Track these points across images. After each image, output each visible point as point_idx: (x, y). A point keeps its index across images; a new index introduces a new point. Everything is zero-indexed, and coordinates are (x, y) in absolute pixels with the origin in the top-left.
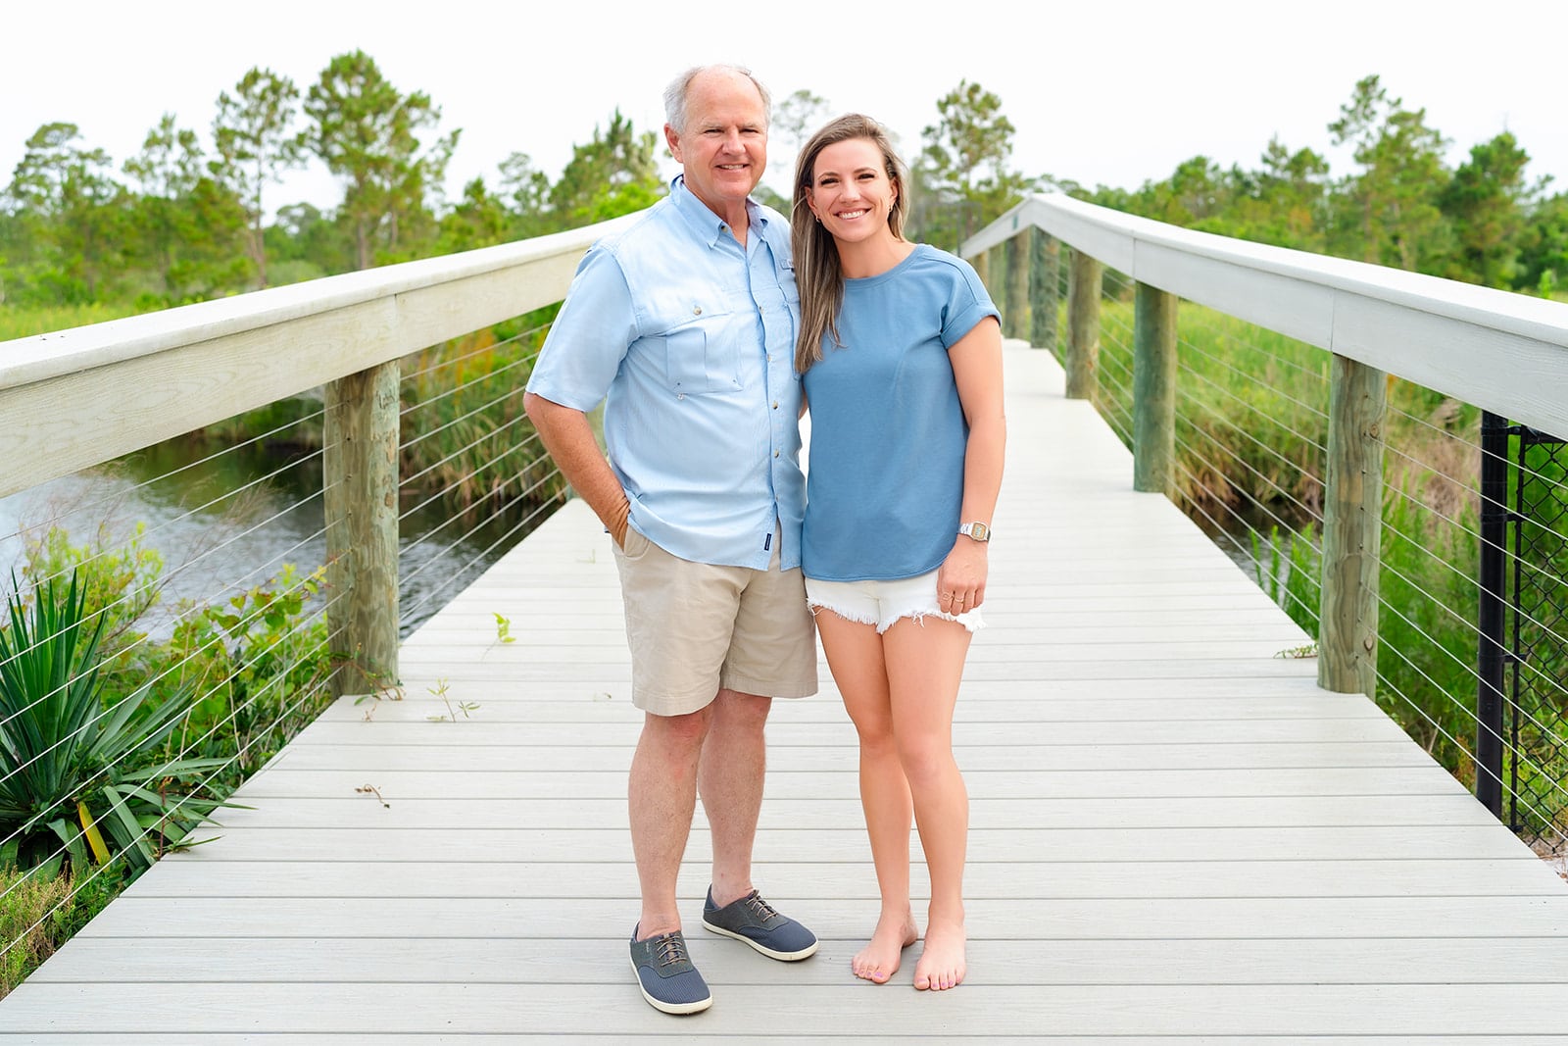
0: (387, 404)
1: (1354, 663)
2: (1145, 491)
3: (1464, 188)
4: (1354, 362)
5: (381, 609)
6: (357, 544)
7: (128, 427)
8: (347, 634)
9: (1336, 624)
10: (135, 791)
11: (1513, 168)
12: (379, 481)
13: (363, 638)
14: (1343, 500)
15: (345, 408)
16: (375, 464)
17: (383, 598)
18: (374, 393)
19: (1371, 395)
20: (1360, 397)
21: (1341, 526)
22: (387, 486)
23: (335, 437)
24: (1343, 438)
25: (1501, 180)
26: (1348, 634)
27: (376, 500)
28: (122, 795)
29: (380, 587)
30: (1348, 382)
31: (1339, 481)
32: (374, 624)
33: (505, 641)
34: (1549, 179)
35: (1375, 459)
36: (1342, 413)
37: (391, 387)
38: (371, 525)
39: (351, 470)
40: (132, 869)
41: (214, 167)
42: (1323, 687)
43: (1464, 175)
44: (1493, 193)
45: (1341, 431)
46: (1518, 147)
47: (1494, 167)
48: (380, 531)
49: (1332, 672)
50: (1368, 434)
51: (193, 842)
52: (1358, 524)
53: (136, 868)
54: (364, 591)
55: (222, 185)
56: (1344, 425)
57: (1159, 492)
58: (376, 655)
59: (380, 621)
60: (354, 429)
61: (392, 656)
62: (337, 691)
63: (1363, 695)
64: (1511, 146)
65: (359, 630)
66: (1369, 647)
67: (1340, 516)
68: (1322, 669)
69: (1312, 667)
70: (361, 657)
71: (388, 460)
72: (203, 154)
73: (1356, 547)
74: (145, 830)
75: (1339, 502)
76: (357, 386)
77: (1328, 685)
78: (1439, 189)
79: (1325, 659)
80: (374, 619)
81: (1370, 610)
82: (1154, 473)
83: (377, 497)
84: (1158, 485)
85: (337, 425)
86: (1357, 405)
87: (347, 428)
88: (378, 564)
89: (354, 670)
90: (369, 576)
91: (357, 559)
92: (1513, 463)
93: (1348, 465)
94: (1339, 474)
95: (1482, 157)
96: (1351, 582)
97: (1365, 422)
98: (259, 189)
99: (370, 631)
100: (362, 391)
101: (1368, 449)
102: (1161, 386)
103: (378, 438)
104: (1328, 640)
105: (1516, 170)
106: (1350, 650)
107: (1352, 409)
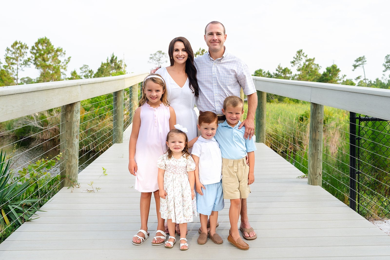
0: (77, 113)
1: (317, 178)
2: (259, 142)
3: (325, 78)
4: (316, 104)
5: (75, 165)
6: (69, 148)
7: (24, 110)
8: (65, 171)
9: (312, 168)
10: (16, 207)
11: (336, 73)
12: (75, 132)
13: (69, 172)
14: (314, 138)
15: (67, 113)
16: (74, 127)
17: (75, 162)
18: (74, 110)
19: (320, 112)
20: (318, 113)
21: (313, 144)
22: (77, 133)
23: (64, 121)
24: (314, 123)
25: (334, 76)
26: (315, 171)
27: (74, 137)
28: (13, 207)
29: (74, 159)
30: (315, 109)
31: (313, 133)
32: (72, 169)
33: (105, 175)
34: (345, 76)
35: (321, 128)
36: (313, 117)
37: (78, 108)
38: (73, 143)
39: (68, 129)
40: (16, 226)
41: (5, 67)
42: (309, 184)
43: (325, 74)
44: (332, 79)
45: (313, 121)
46: (337, 68)
47: (332, 73)
48: (75, 145)
49: (311, 180)
50: (320, 122)
51: (32, 219)
52: (318, 144)
53: (17, 226)
54: (70, 160)
55: (7, 71)
56: (314, 120)
57: (262, 143)
58: (73, 177)
59: (74, 167)
60: (69, 118)
61: (77, 177)
62: (62, 186)
63: (319, 186)
64: (336, 67)
65: (68, 170)
66: (320, 174)
67: (313, 142)
68: (309, 180)
69: (307, 180)
70: (69, 177)
71: (77, 127)
72: (2, 63)
73: (317, 150)
74: (19, 216)
75: (313, 138)
76: (70, 108)
77: (310, 184)
78: (319, 78)
79: (310, 177)
80: (73, 167)
81: (320, 165)
82: (261, 138)
83: (74, 136)
84: (262, 141)
85: (65, 117)
86: (317, 115)
87: (67, 118)
88: (74, 153)
89: (67, 180)
90: (72, 156)
91: (69, 152)
92: (357, 125)
93: (315, 129)
94: (313, 132)
95: (329, 70)
96: (316, 158)
97: (319, 119)
98: (17, 72)
99: (71, 170)
100: (71, 109)
101: (320, 126)
102: (262, 117)
103: (75, 121)
104: (310, 173)
105: (337, 73)
106: (316, 175)
107: (316, 116)
